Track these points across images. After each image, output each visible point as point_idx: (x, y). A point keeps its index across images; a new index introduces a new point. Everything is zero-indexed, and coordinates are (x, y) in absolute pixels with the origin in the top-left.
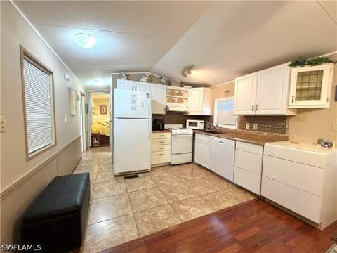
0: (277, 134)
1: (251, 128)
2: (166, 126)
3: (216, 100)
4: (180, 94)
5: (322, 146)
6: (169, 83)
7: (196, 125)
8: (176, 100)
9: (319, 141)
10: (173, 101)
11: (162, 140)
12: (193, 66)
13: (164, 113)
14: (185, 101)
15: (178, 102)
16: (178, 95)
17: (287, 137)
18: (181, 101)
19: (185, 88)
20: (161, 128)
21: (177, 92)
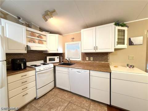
0: (103, 62)
1: (89, 60)
2: (28, 64)
3: (66, 44)
5: (129, 67)
6: (29, 25)
8: (37, 41)
9: (128, 65)
10: (34, 42)
12: (54, 11)
13: (26, 52)
14: (44, 42)
15: (39, 43)
16: (38, 37)
17: (109, 63)
18: (41, 42)
19: (44, 33)
20: (23, 68)
21: (38, 35)
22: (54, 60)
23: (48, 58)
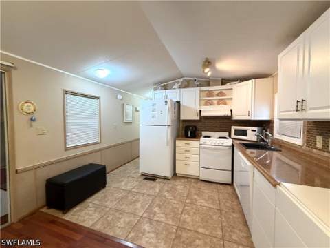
1: (325, 147)
4: (221, 93)
7: (244, 133)
8: (215, 102)
10: (211, 104)
11: (188, 149)
13: (198, 118)
14: (227, 101)
15: (218, 104)
16: (218, 95)
18: (222, 102)
19: (227, 86)
20: (189, 135)
21: (218, 92)
22: (246, 135)
23: (233, 128)
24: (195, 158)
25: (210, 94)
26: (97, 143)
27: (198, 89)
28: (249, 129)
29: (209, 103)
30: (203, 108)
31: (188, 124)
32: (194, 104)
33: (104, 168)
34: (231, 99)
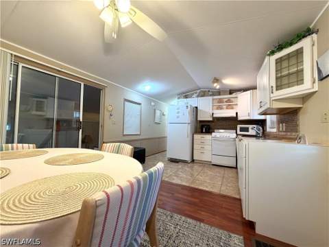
4: (229, 101)
7: (247, 130)
8: (225, 107)
10: (222, 109)
11: (203, 141)
13: (211, 119)
14: (234, 106)
15: (227, 108)
16: (226, 102)
18: (230, 107)
19: (234, 95)
20: (204, 131)
21: (226, 99)
22: (248, 131)
23: (239, 127)
24: (208, 147)
25: (220, 101)
26: (138, 135)
27: (211, 98)
28: (250, 126)
29: (220, 108)
30: (215, 112)
31: (203, 124)
32: (208, 108)
33: (144, 150)
34: (237, 105)
